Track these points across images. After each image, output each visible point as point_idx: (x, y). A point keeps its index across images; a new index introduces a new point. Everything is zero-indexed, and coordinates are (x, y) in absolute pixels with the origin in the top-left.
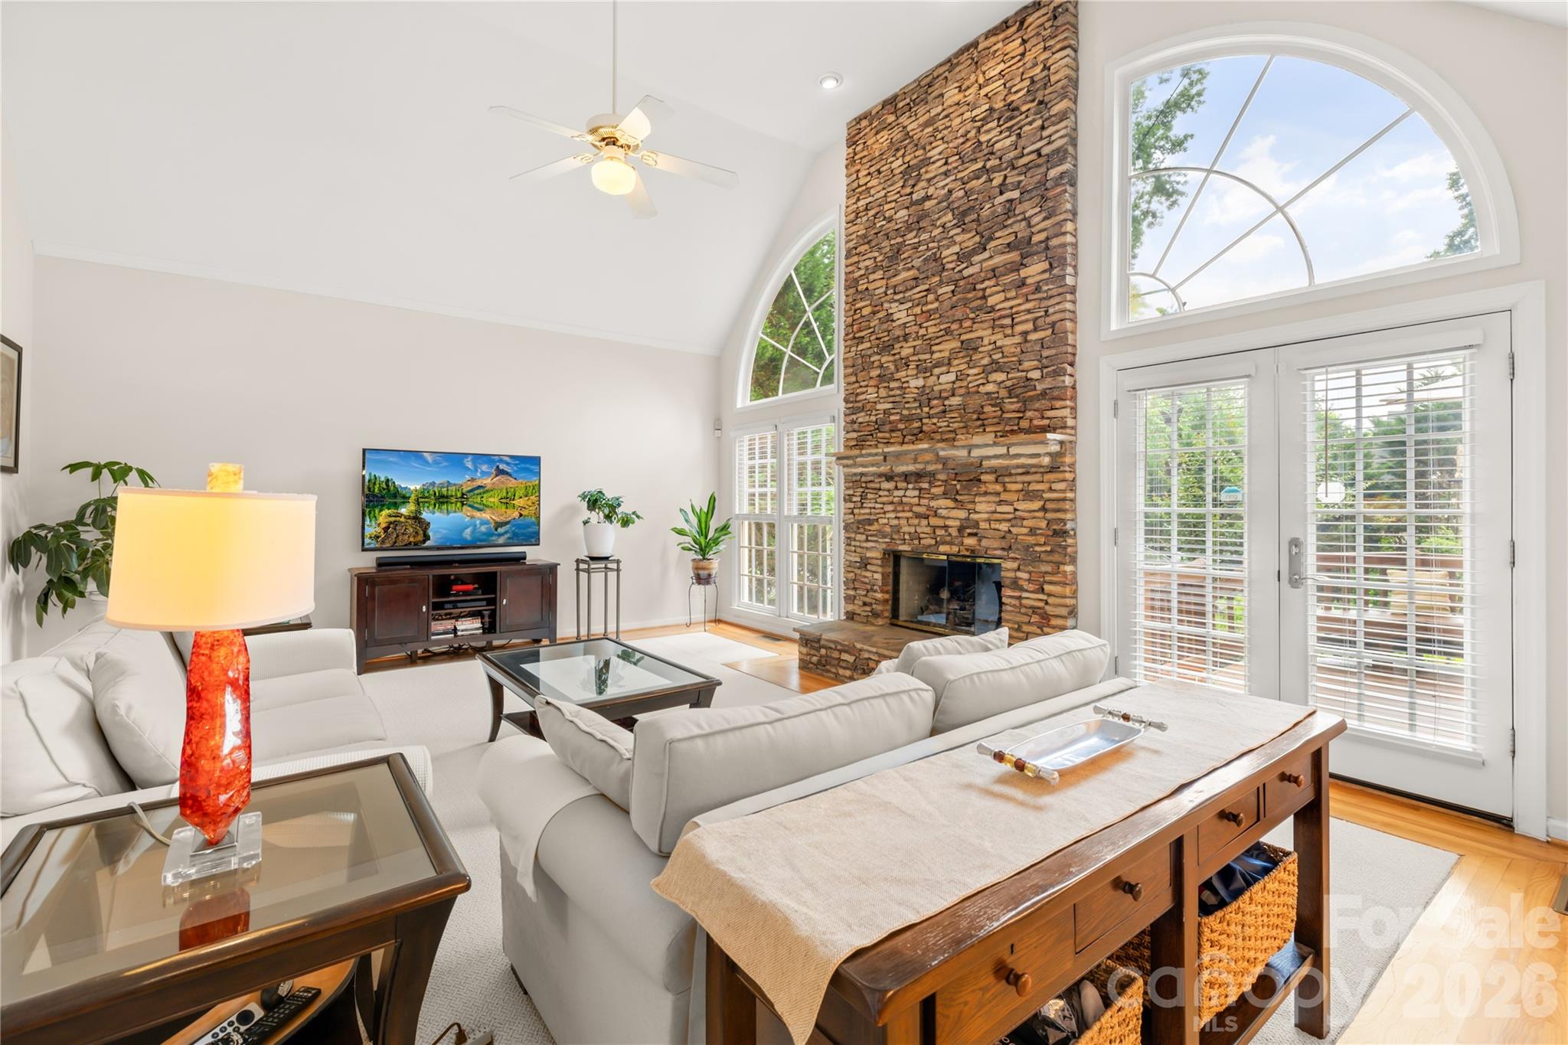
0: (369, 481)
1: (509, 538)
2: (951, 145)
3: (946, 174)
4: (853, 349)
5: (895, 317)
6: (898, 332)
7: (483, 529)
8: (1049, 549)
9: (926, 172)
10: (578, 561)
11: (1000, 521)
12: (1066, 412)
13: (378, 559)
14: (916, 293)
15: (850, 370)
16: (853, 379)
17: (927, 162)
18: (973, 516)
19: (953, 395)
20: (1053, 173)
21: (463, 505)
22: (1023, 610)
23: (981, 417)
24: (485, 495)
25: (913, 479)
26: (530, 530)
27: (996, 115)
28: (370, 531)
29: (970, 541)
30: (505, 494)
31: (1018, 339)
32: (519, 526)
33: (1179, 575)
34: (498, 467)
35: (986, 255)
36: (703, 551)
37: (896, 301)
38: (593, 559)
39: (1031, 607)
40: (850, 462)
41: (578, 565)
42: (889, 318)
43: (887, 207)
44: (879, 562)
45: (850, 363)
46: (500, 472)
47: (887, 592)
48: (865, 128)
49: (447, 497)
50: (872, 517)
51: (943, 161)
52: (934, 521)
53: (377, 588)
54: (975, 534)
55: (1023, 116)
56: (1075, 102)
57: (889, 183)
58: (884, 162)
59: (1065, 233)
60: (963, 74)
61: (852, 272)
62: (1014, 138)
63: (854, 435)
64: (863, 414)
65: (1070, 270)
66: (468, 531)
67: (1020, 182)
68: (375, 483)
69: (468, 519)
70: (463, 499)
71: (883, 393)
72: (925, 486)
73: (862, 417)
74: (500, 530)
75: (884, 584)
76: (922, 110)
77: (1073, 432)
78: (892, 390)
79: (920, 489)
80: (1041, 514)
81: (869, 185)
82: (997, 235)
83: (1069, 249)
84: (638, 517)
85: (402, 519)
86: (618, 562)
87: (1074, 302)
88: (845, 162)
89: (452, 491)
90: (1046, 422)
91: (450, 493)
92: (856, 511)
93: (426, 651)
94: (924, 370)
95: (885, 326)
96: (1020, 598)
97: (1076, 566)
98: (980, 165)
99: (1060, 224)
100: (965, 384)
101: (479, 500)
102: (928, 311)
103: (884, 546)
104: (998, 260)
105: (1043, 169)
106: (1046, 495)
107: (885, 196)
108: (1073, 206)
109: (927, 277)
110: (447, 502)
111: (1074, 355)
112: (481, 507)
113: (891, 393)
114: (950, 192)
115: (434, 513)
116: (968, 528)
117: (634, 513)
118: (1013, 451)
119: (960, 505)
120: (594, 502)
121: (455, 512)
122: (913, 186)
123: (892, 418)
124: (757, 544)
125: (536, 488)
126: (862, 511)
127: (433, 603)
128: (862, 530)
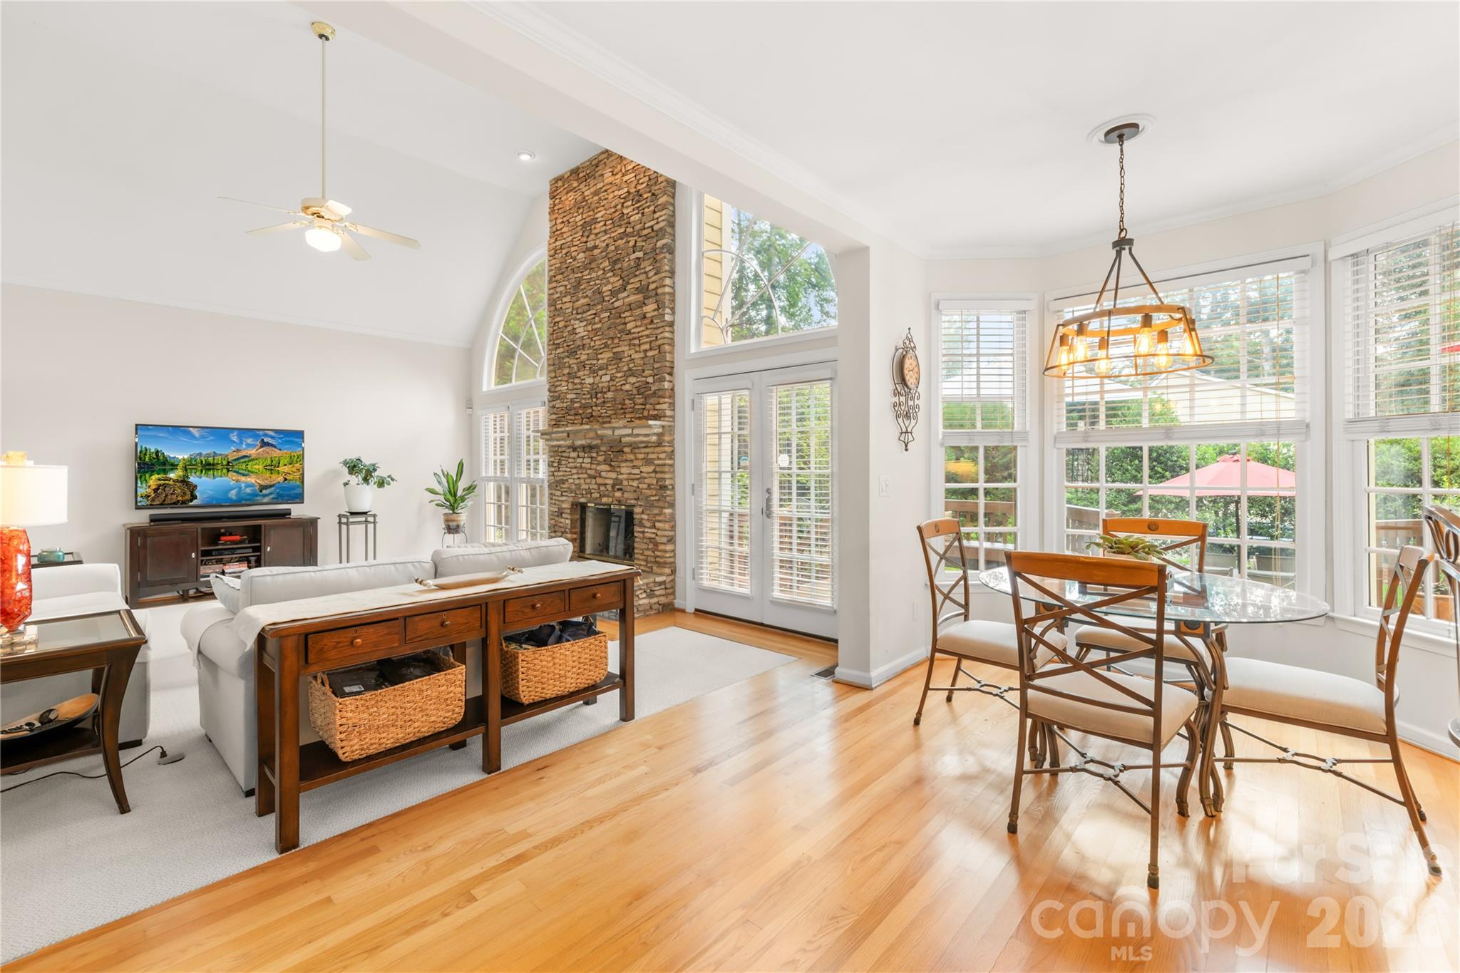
0: (141, 452)
1: (273, 498)
2: (608, 212)
3: (605, 232)
4: (554, 352)
5: (577, 331)
6: (579, 343)
7: (248, 490)
8: (657, 498)
9: (595, 228)
10: (340, 516)
11: (633, 480)
12: (665, 406)
13: (151, 515)
14: (588, 316)
15: (552, 368)
16: (553, 375)
17: (595, 221)
18: (620, 477)
19: (609, 391)
20: (659, 244)
21: (228, 471)
22: (645, 541)
23: (624, 407)
24: (250, 463)
25: (587, 450)
26: (295, 492)
27: (631, 197)
28: (141, 491)
29: (618, 494)
30: (269, 462)
31: (642, 355)
32: (283, 489)
33: (739, 515)
34: (263, 440)
35: (625, 294)
36: (453, 507)
37: (578, 319)
38: (352, 514)
39: (650, 538)
40: (548, 437)
41: (340, 519)
42: (574, 332)
43: (573, 249)
44: (568, 511)
45: (551, 362)
46: (264, 444)
47: (575, 533)
48: (561, 187)
49: (213, 465)
50: (565, 478)
51: (603, 223)
52: (599, 481)
53: (148, 539)
54: (621, 489)
55: (644, 202)
56: (673, 197)
57: (574, 231)
58: (571, 215)
59: (664, 286)
60: (614, 164)
61: (552, 294)
62: (640, 215)
63: (554, 417)
64: (558, 401)
65: (668, 311)
66: (234, 492)
67: (643, 246)
68: (145, 454)
69: (232, 483)
70: (229, 466)
71: (571, 386)
72: (594, 455)
73: (558, 404)
74: (264, 492)
75: (572, 527)
76: (592, 183)
77: (671, 419)
78: (576, 384)
79: (592, 458)
80: (653, 475)
81: (563, 230)
82: (632, 281)
83: (667, 297)
84: (392, 480)
85: (171, 482)
86: (374, 516)
87: (673, 332)
88: (548, 210)
89: (218, 459)
90: (656, 412)
91: (216, 461)
92: (555, 474)
93: (198, 591)
94: (594, 372)
95: (572, 337)
96: (643, 532)
97: (674, 510)
98: (622, 230)
99: (662, 279)
100: (614, 383)
101: (244, 467)
102: (596, 329)
103: (571, 499)
104: (632, 298)
105: (654, 240)
106: (656, 462)
107: (572, 241)
108: (671, 267)
109: (595, 305)
110: (213, 469)
111: (672, 368)
112: (246, 473)
113: (575, 387)
114: (607, 245)
115: (201, 477)
116: (617, 485)
117: (389, 476)
118: (636, 431)
119: (613, 469)
120: (353, 467)
121: (221, 476)
122: (588, 237)
123: (576, 405)
124: (531, 504)
125: (301, 458)
126: (560, 474)
127: (202, 551)
128: (559, 488)
